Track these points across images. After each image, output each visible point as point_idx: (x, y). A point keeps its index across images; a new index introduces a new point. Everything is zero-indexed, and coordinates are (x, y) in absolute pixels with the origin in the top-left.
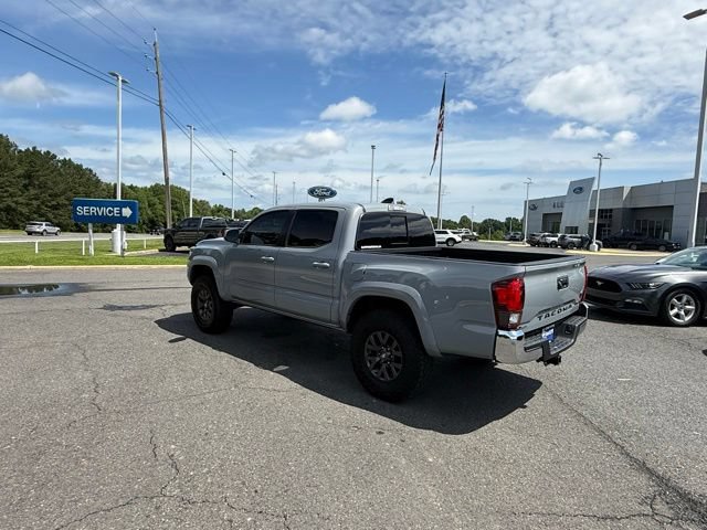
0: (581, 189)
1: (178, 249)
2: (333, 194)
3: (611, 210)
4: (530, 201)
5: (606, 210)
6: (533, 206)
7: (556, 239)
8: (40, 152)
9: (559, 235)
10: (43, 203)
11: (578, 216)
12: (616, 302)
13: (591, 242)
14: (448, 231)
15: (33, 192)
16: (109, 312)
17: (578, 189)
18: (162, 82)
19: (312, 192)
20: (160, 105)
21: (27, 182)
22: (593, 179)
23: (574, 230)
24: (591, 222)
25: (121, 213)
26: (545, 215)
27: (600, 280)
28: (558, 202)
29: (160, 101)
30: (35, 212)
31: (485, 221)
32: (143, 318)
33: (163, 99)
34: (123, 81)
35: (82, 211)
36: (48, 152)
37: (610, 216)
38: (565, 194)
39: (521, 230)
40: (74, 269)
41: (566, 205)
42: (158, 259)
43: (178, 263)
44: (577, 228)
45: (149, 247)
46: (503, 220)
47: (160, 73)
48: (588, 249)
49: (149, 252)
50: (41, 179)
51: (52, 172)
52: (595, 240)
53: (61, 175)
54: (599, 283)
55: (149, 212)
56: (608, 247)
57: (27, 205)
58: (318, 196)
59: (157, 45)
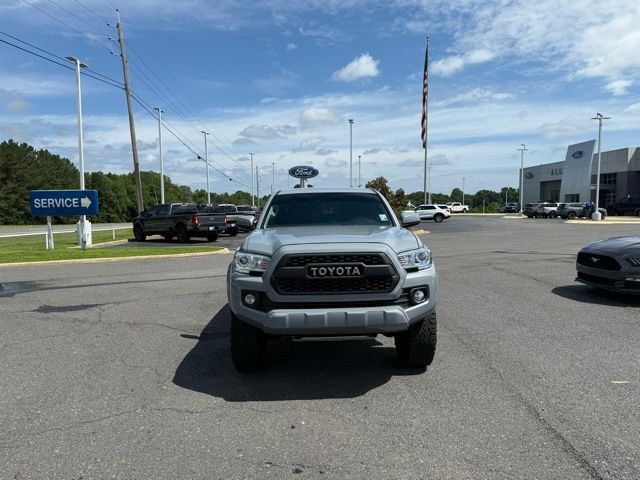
0: (581, 153)
1: (148, 238)
2: (314, 173)
3: (615, 175)
4: (525, 169)
5: (610, 175)
6: (528, 174)
7: (555, 209)
8: (16, 145)
9: (558, 204)
10: (21, 196)
11: (580, 183)
12: (614, 281)
13: (593, 210)
14: (436, 206)
15: (11, 185)
16: (42, 315)
17: (578, 153)
18: (127, 65)
19: (293, 172)
20: (126, 89)
21: (4, 175)
22: (594, 141)
23: (575, 198)
24: (593, 188)
25: (80, 203)
26: (543, 184)
27: (596, 256)
28: (556, 168)
29: (126, 85)
30: (13, 206)
31: (479, 193)
32: (75, 320)
33: (129, 82)
34: (82, 66)
35: (39, 203)
36: (25, 145)
37: (615, 181)
38: (564, 159)
39: (518, 201)
40: (28, 266)
41: (565, 172)
42: (122, 250)
43: (140, 254)
44: (578, 196)
45: (119, 237)
46: (499, 191)
47: (125, 55)
48: (590, 217)
49: (118, 242)
50: (18, 172)
51: (29, 165)
52: (598, 209)
53: (37, 166)
54: (595, 260)
55: (129, 200)
56: (613, 215)
57: (6, 199)
58: (299, 176)
59: (121, 27)
